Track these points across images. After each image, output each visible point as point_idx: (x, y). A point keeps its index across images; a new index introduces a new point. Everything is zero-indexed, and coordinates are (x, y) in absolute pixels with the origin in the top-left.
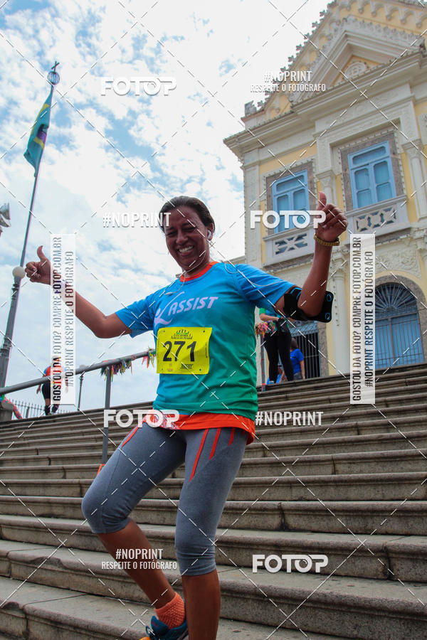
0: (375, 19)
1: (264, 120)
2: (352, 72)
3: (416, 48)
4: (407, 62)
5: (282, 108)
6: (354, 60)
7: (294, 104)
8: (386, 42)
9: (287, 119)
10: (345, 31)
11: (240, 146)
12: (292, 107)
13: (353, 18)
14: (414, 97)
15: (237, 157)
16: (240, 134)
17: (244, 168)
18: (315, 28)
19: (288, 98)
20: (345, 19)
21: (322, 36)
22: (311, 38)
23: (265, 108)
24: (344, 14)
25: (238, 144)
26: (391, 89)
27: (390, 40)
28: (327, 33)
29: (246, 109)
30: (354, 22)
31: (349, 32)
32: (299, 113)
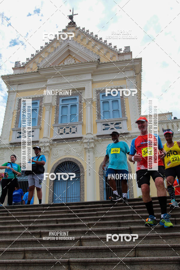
0: (82, 42)
1: (23, 72)
2: (68, 61)
3: (96, 60)
4: (92, 64)
5: (33, 69)
6: (70, 56)
7: (39, 68)
9: (35, 74)
10: (68, 43)
11: (9, 81)
12: (38, 70)
14: (92, 80)
15: (6, 86)
16: (10, 75)
17: (9, 92)
18: (55, 38)
19: (37, 65)
21: (58, 42)
22: (52, 42)
23: (25, 66)
26: (84, 74)
27: (86, 53)
29: (16, 64)
30: (72, 40)
31: (70, 44)
32: (41, 73)
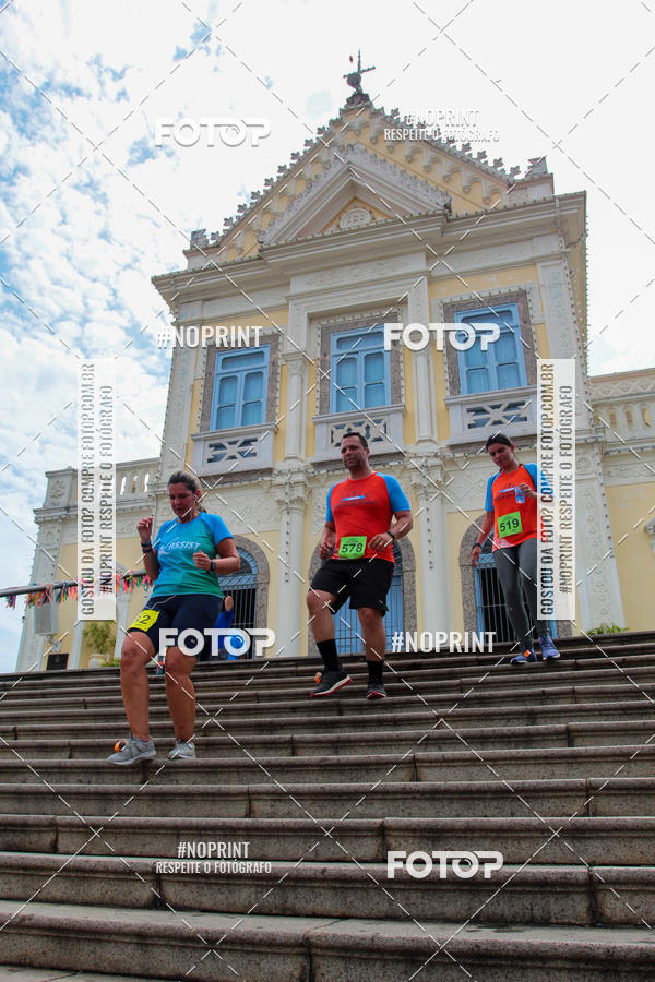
0: (391, 156)
1: (217, 261)
2: (352, 219)
3: (439, 208)
4: (426, 223)
5: (246, 249)
6: (355, 203)
7: (264, 246)
8: (401, 189)
9: (251, 266)
10: (349, 162)
12: (260, 251)
13: (362, 147)
14: (429, 271)
15: (168, 307)
16: (179, 274)
17: (177, 325)
18: (308, 148)
19: (257, 237)
20: (351, 146)
21: (317, 161)
22: (300, 161)
23: (221, 242)
24: (350, 139)
25: (173, 288)
26: (402, 254)
27: (407, 189)
28: (324, 159)
29: (193, 239)
30: (362, 152)
31: (354, 164)
32: (270, 261)
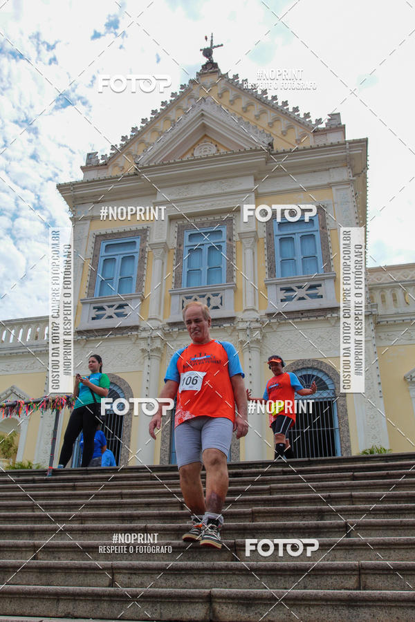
0: (232, 107)
1: (105, 175)
2: (202, 150)
3: (265, 145)
4: (255, 155)
5: (126, 168)
6: (206, 139)
7: (139, 166)
9: (130, 180)
10: (202, 110)
11: (74, 195)
12: (136, 169)
13: (212, 100)
14: (257, 189)
16: (77, 183)
17: (74, 220)
18: (173, 99)
19: (134, 159)
20: (204, 99)
21: (179, 108)
22: (168, 107)
23: (108, 162)
25: (72, 193)
26: (237, 177)
27: (243, 131)
28: (184, 106)
29: (88, 158)
30: (211, 103)
31: (206, 112)
32: (142, 177)
